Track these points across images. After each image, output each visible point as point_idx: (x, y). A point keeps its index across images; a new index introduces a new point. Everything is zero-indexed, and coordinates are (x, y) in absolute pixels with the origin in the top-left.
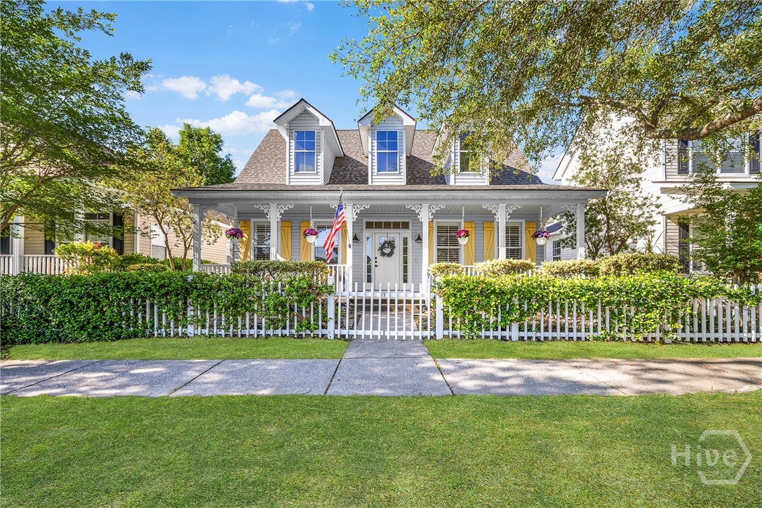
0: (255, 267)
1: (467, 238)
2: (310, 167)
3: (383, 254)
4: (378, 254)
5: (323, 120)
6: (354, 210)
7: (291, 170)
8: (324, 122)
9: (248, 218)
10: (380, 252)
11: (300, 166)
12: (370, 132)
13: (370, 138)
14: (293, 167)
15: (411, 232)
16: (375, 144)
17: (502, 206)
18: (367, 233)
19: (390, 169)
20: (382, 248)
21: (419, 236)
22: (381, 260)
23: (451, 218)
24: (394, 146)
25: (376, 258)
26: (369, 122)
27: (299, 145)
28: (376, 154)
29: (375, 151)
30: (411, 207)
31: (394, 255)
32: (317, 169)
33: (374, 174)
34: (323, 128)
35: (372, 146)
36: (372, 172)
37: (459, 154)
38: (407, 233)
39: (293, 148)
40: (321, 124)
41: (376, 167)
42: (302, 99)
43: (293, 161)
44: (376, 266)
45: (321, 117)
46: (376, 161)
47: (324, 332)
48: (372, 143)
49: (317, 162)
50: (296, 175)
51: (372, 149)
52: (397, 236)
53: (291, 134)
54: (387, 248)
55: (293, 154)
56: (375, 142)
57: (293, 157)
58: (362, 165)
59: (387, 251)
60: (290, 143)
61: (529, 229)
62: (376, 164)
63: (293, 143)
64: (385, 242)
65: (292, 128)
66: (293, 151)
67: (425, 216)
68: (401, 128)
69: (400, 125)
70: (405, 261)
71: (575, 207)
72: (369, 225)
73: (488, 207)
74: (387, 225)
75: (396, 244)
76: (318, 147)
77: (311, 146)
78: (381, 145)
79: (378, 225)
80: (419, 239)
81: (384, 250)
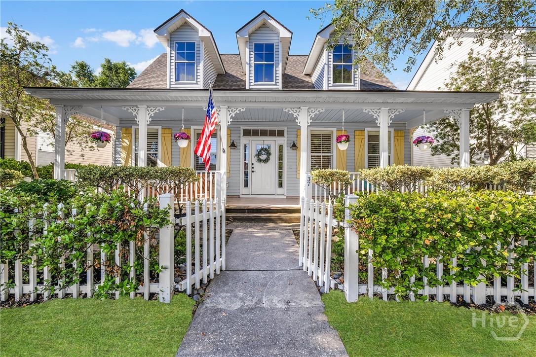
0: (101, 174)
1: (348, 143)
2: (191, 77)
3: (260, 160)
4: (255, 160)
5: (202, 31)
6: (229, 113)
7: (172, 80)
8: (203, 33)
9: (130, 125)
10: (256, 158)
11: (180, 76)
12: (248, 44)
13: (247, 50)
14: (173, 77)
15: (286, 139)
16: (253, 56)
17: (385, 110)
18: (244, 140)
19: (266, 79)
20: (259, 154)
21: (294, 143)
22: (257, 166)
23: (324, 126)
24: (270, 58)
25: (253, 164)
26: (247, 33)
27: (180, 55)
28: (253, 65)
29: (253, 62)
30: (289, 111)
31: (269, 162)
32: (197, 79)
33: (251, 84)
34: (203, 39)
35: (250, 58)
36: (250, 83)
37: (332, 66)
38: (282, 141)
39: (174, 58)
40: (200, 34)
41: (253, 78)
42: (182, 11)
43: (173, 70)
44: (253, 172)
45: (200, 28)
46: (253, 72)
47: (154, 288)
48: (250, 55)
49: (197, 72)
50: (176, 84)
51: (250, 61)
52: (273, 143)
53: (172, 46)
54: (263, 155)
55: (173, 64)
56: (253, 54)
57: (173, 67)
58: (242, 80)
59: (264, 157)
60: (171, 53)
61: (398, 137)
62: (253, 75)
63: (174, 53)
64: (262, 149)
65: (172, 39)
66: (174, 61)
67: (304, 120)
68: (277, 41)
69: (277, 38)
70: (281, 167)
71: (459, 112)
72: (247, 133)
73: (369, 112)
74: (264, 133)
75: (272, 151)
76: (198, 58)
77: (191, 56)
78: (258, 57)
79: (255, 133)
80: (294, 146)
81: (260, 157)
